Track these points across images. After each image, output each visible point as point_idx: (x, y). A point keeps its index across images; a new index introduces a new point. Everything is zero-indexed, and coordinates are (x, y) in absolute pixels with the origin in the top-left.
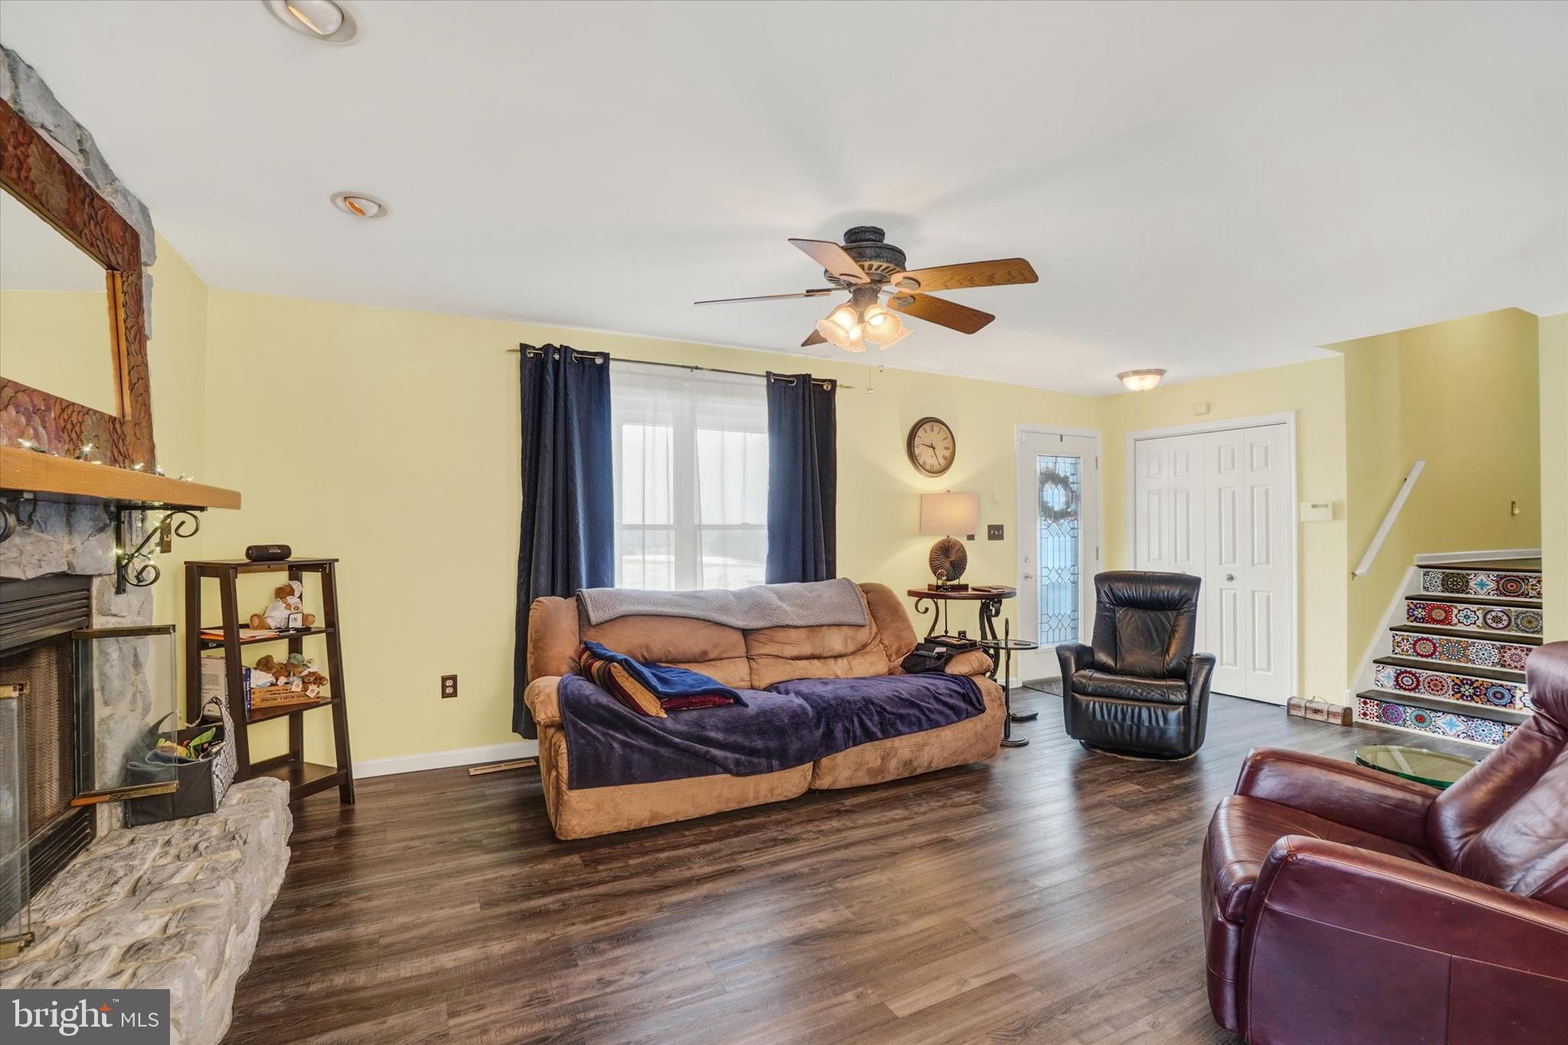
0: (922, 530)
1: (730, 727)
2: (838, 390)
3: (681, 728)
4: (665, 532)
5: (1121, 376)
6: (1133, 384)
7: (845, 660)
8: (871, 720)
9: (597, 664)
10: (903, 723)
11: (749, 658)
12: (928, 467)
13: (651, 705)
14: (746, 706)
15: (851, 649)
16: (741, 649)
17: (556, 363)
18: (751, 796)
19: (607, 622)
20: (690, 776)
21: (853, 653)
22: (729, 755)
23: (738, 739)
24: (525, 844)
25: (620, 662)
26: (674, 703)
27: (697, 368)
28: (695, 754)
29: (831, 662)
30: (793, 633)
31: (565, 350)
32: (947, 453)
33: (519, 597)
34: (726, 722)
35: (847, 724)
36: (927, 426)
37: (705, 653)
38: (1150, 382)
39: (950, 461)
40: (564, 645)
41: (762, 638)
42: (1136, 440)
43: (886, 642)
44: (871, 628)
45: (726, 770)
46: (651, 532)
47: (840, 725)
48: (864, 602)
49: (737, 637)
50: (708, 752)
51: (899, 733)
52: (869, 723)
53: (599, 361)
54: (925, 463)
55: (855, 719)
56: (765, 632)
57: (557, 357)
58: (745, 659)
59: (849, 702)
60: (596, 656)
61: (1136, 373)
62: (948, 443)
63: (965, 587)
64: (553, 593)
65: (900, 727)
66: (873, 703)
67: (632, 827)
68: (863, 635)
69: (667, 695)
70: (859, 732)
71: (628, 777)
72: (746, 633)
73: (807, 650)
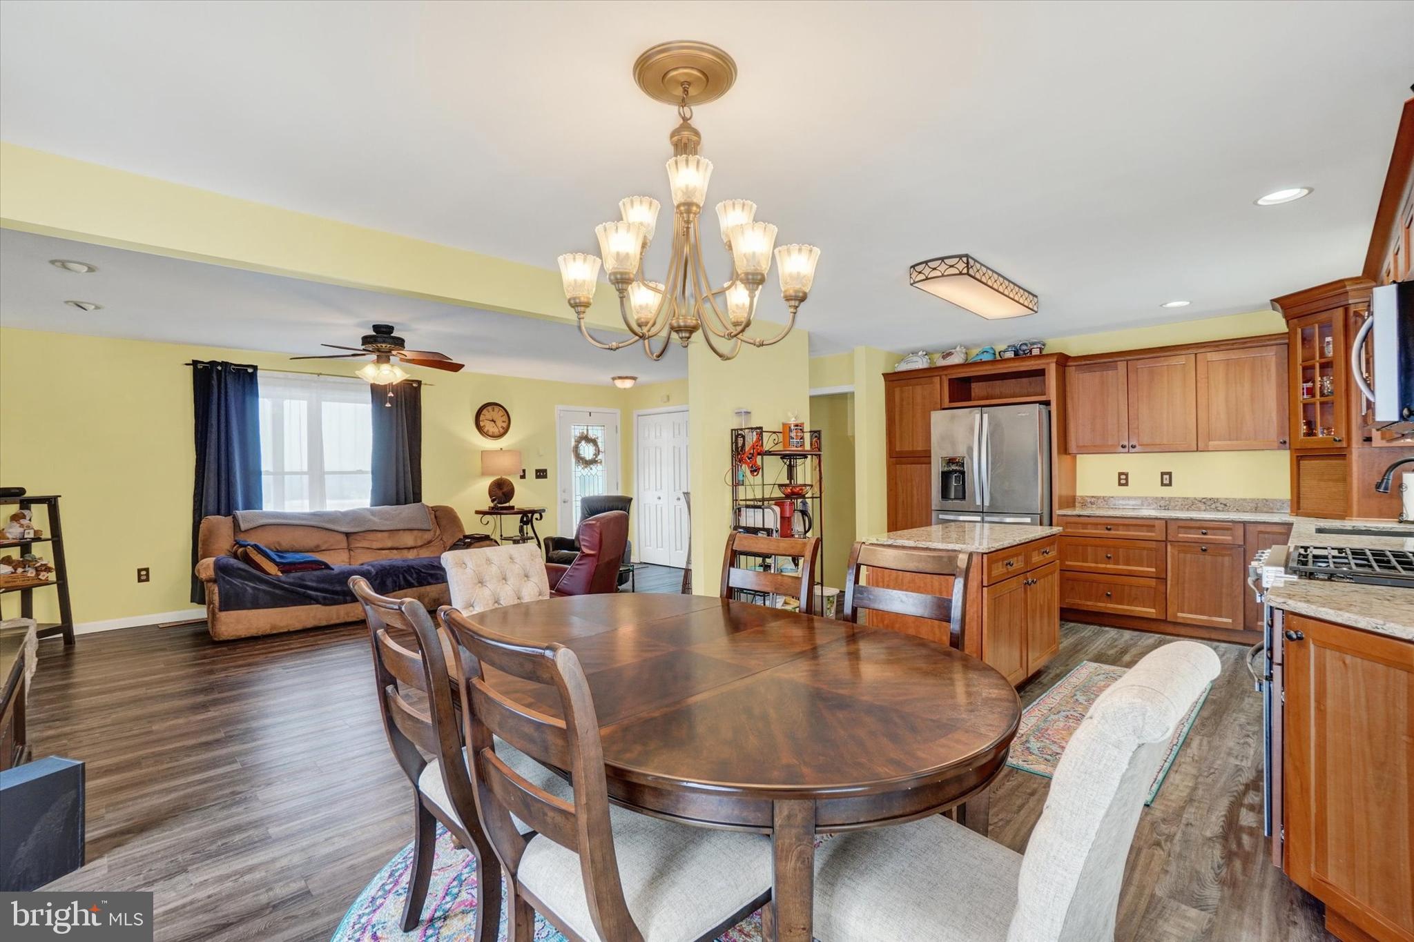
0: (484, 474)
1: (321, 580)
2: (423, 387)
3: (288, 580)
4: (299, 476)
5: (614, 379)
6: (620, 384)
7: (415, 550)
8: (411, 577)
9: (241, 550)
10: (431, 578)
11: (350, 550)
12: (490, 434)
13: (272, 569)
14: (333, 569)
15: (420, 543)
16: (344, 544)
17: (219, 373)
18: (335, 617)
19: (251, 529)
20: (295, 605)
21: (421, 546)
22: (319, 594)
23: (326, 586)
24: (196, 647)
25: (252, 546)
26: (286, 568)
27: (321, 374)
28: (298, 593)
29: (406, 551)
30: (379, 535)
31: (225, 365)
32: (505, 425)
33: (194, 518)
34: (318, 577)
35: (395, 578)
36: (490, 408)
37: (318, 546)
38: (628, 384)
39: (506, 430)
40: (223, 542)
41: (358, 537)
42: (639, 416)
43: (445, 539)
44: (435, 532)
45: (318, 602)
46: (289, 476)
47: (390, 579)
48: (433, 516)
49: (343, 538)
50: (305, 592)
51: (429, 584)
52: (409, 578)
53: (250, 370)
54: (488, 431)
55: (401, 576)
56: (361, 534)
57: (220, 368)
58: (347, 551)
59: (398, 567)
60: (242, 546)
61: (620, 378)
62: (505, 418)
63: (513, 508)
64: (219, 513)
65: (430, 580)
66: (413, 568)
67: (260, 633)
68: (428, 536)
69: (282, 563)
70: (402, 582)
71: (256, 605)
72: (347, 535)
73: (389, 545)
